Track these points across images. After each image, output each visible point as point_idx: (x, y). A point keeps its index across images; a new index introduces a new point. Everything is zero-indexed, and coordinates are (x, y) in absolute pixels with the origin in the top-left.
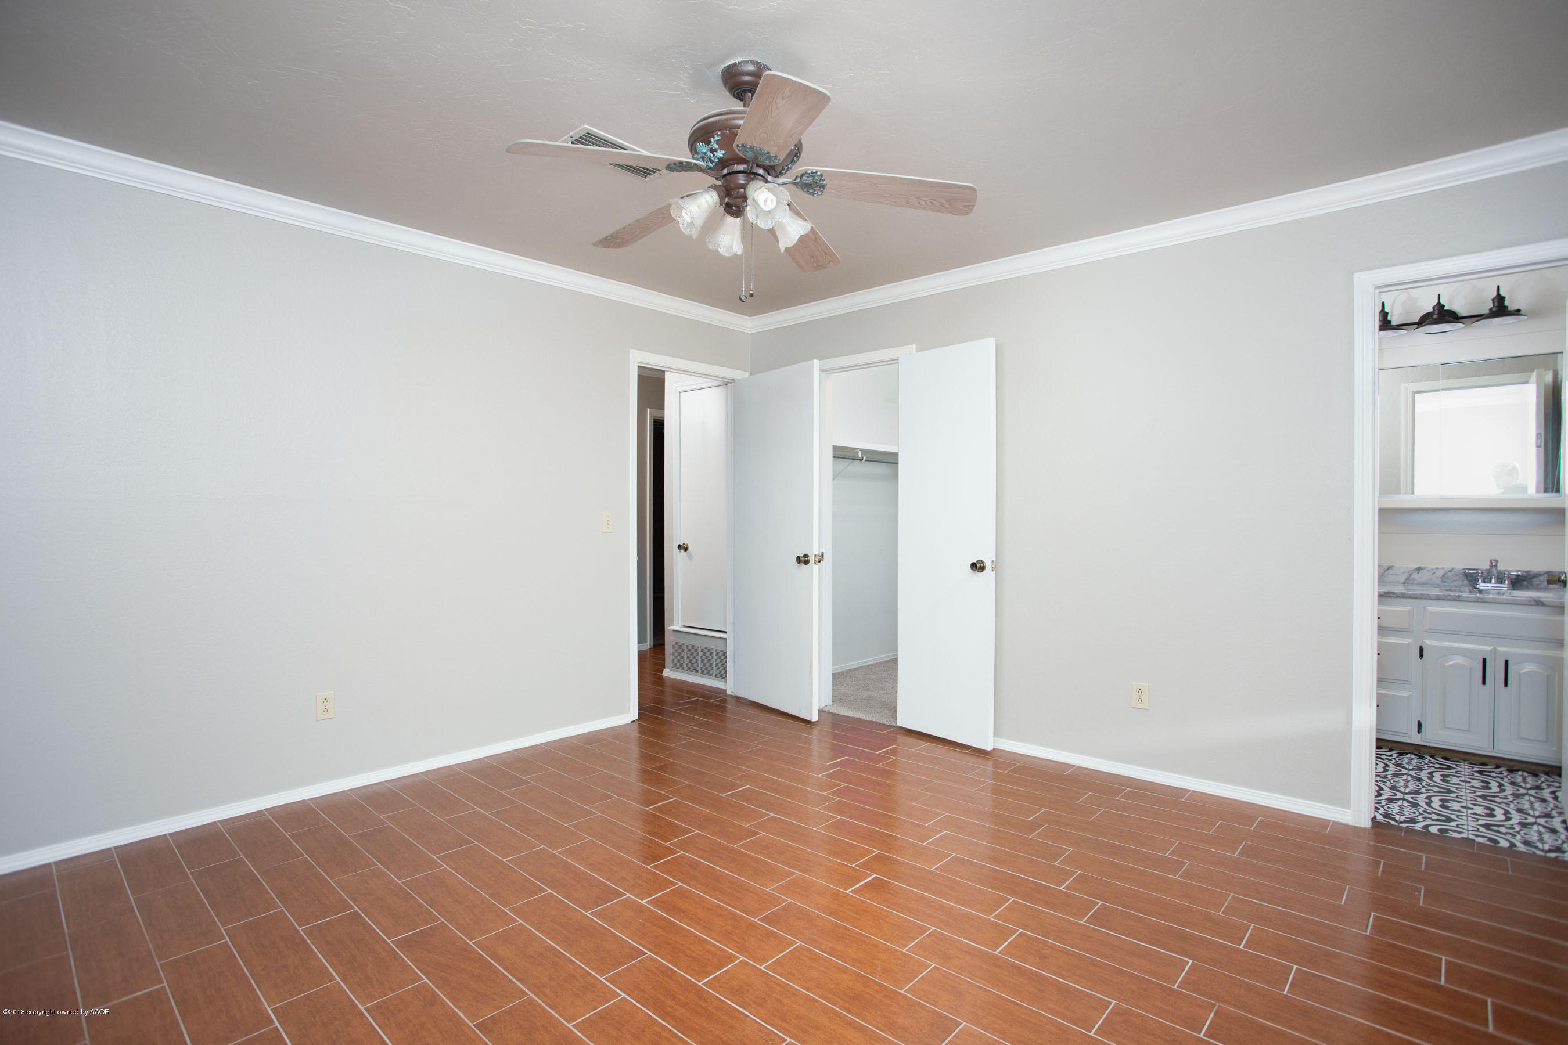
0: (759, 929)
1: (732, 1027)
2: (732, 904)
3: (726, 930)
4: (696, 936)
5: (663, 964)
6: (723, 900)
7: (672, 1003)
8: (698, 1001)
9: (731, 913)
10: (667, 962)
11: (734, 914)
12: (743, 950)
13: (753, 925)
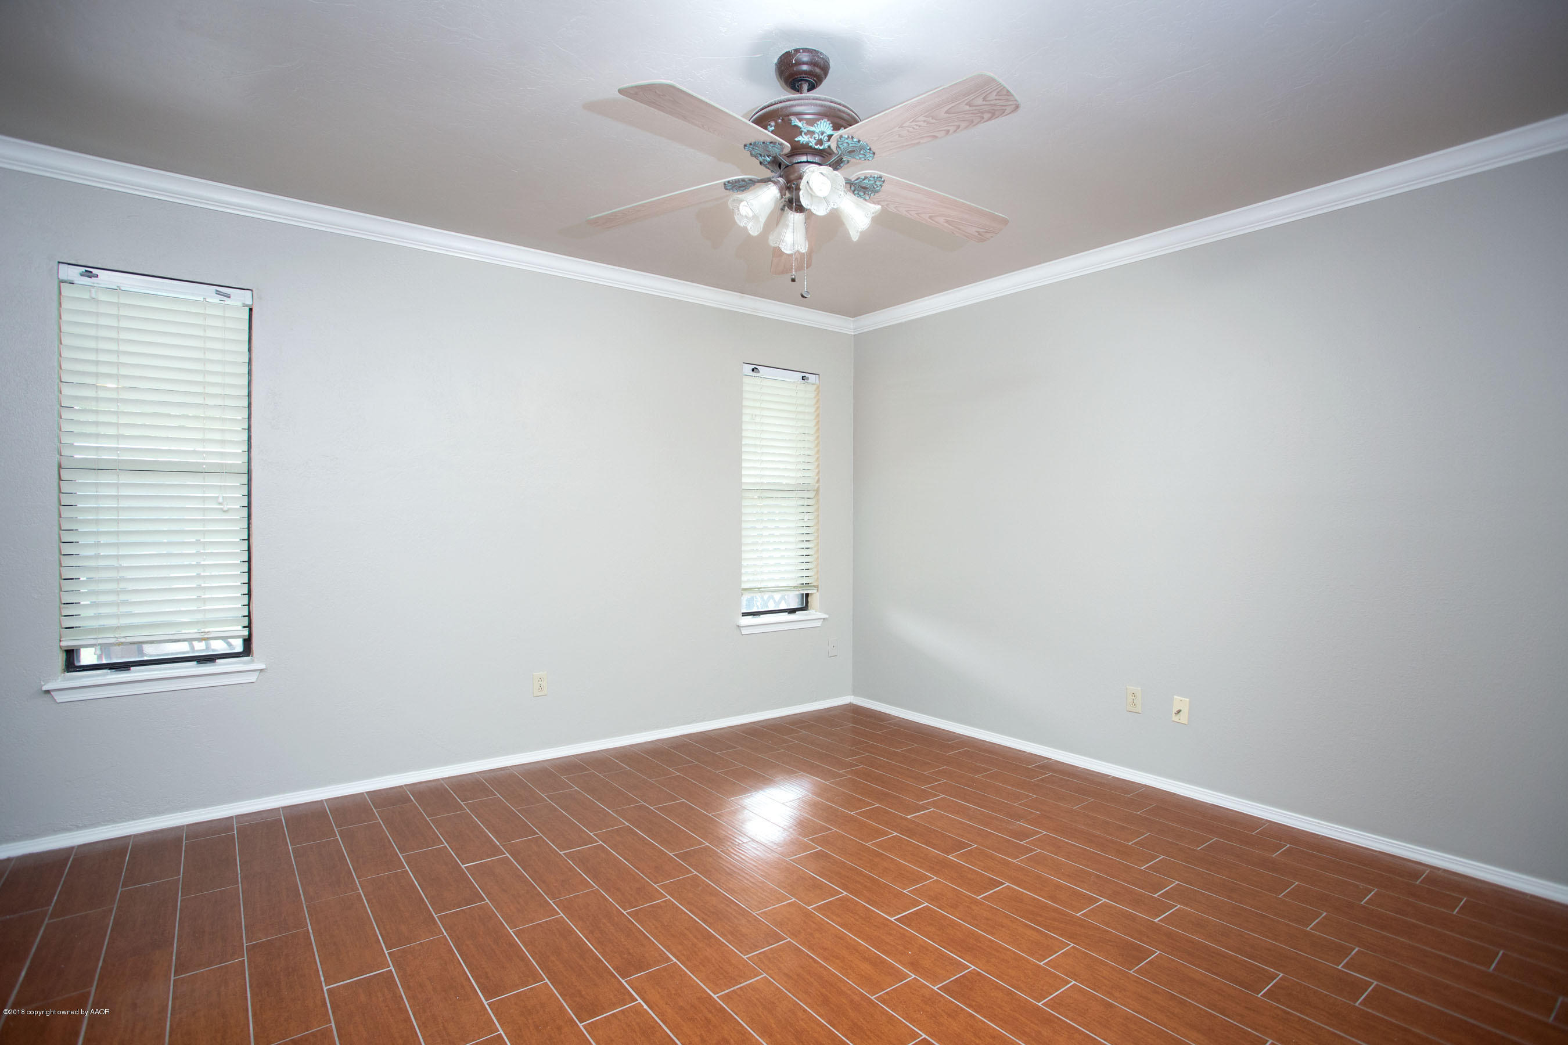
0: (789, 931)
1: (823, 868)
2: (811, 960)
3: (821, 933)
4: (850, 931)
5: (878, 909)
6: (821, 967)
7: (866, 883)
8: (847, 883)
9: (813, 950)
10: (874, 911)
11: (810, 948)
12: (808, 915)
13: (794, 935)
